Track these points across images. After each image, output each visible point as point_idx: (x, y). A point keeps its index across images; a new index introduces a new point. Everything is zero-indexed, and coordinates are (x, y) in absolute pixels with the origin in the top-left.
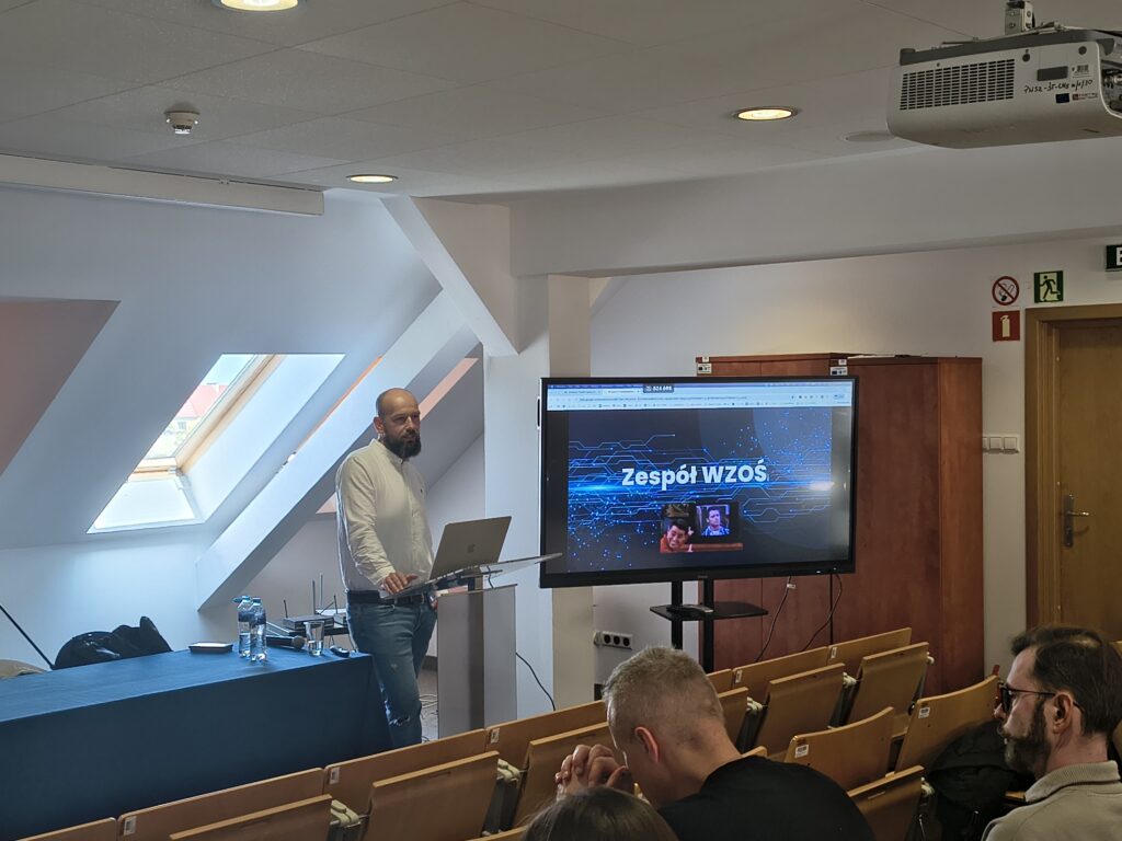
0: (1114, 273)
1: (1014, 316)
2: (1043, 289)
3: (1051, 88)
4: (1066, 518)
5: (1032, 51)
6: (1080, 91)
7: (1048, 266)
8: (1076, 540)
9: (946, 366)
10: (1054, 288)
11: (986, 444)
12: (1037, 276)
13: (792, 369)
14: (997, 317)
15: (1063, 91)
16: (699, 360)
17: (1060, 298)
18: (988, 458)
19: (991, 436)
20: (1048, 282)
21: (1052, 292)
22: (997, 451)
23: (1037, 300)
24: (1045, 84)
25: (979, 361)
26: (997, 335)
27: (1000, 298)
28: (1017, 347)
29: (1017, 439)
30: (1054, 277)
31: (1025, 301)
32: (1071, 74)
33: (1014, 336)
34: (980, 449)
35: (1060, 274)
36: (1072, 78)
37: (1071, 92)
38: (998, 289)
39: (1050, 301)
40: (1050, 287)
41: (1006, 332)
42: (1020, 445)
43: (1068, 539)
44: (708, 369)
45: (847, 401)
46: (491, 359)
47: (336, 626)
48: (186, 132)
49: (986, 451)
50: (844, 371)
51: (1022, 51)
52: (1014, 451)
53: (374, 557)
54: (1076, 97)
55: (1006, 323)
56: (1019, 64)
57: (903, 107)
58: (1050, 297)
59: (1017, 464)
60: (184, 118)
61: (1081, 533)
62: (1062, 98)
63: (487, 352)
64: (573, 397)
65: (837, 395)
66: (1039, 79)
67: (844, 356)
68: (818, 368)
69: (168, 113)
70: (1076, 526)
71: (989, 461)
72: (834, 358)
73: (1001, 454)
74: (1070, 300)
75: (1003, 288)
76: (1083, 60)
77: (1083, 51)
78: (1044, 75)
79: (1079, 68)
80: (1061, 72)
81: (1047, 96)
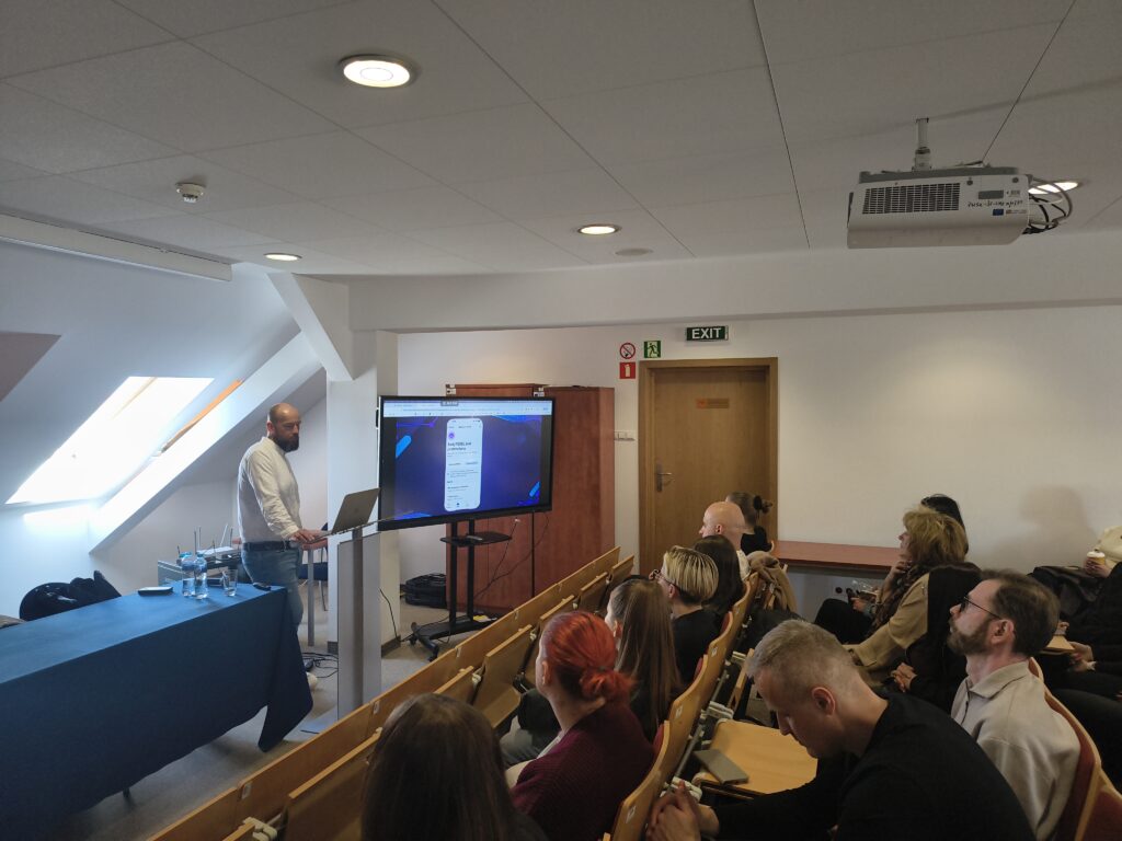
0: (691, 343)
1: (632, 365)
2: (649, 351)
3: (989, 204)
4: (658, 475)
5: (975, 179)
6: (1013, 208)
7: (652, 338)
8: (663, 488)
9: (603, 393)
10: (656, 350)
11: (616, 436)
12: (646, 343)
13: (508, 393)
14: (622, 366)
15: (999, 207)
16: (448, 386)
17: (659, 356)
18: (618, 444)
19: (619, 432)
20: (652, 347)
21: (654, 353)
22: (622, 439)
23: (646, 356)
25: (613, 389)
26: (623, 376)
27: (624, 355)
28: (635, 382)
29: (634, 433)
30: (656, 344)
31: (639, 357)
32: (1006, 196)
33: (632, 376)
34: (613, 439)
35: (659, 343)
36: (1006, 198)
37: (1006, 208)
38: (623, 350)
39: (654, 357)
40: (653, 349)
41: (628, 374)
42: (635, 436)
43: (659, 488)
44: (454, 392)
45: (549, 412)
46: (332, 383)
47: (217, 562)
48: (193, 201)
49: (616, 440)
50: (542, 394)
51: (966, 178)
52: (632, 439)
53: (283, 519)
54: (1009, 212)
55: (628, 369)
56: (964, 189)
57: (865, 211)
58: (653, 355)
59: (634, 447)
60: (193, 189)
61: (666, 485)
62: (998, 212)
63: (330, 377)
64: (400, 408)
65: (543, 409)
66: (980, 198)
67: (541, 386)
68: (527, 393)
69: (180, 184)
70: (664, 480)
72: (535, 387)
73: (624, 441)
74: (664, 357)
75: (626, 349)
76: (1015, 187)
77: (1015, 180)
78: (983, 195)
79: (1012, 192)
80: (999, 194)
81: (986, 210)
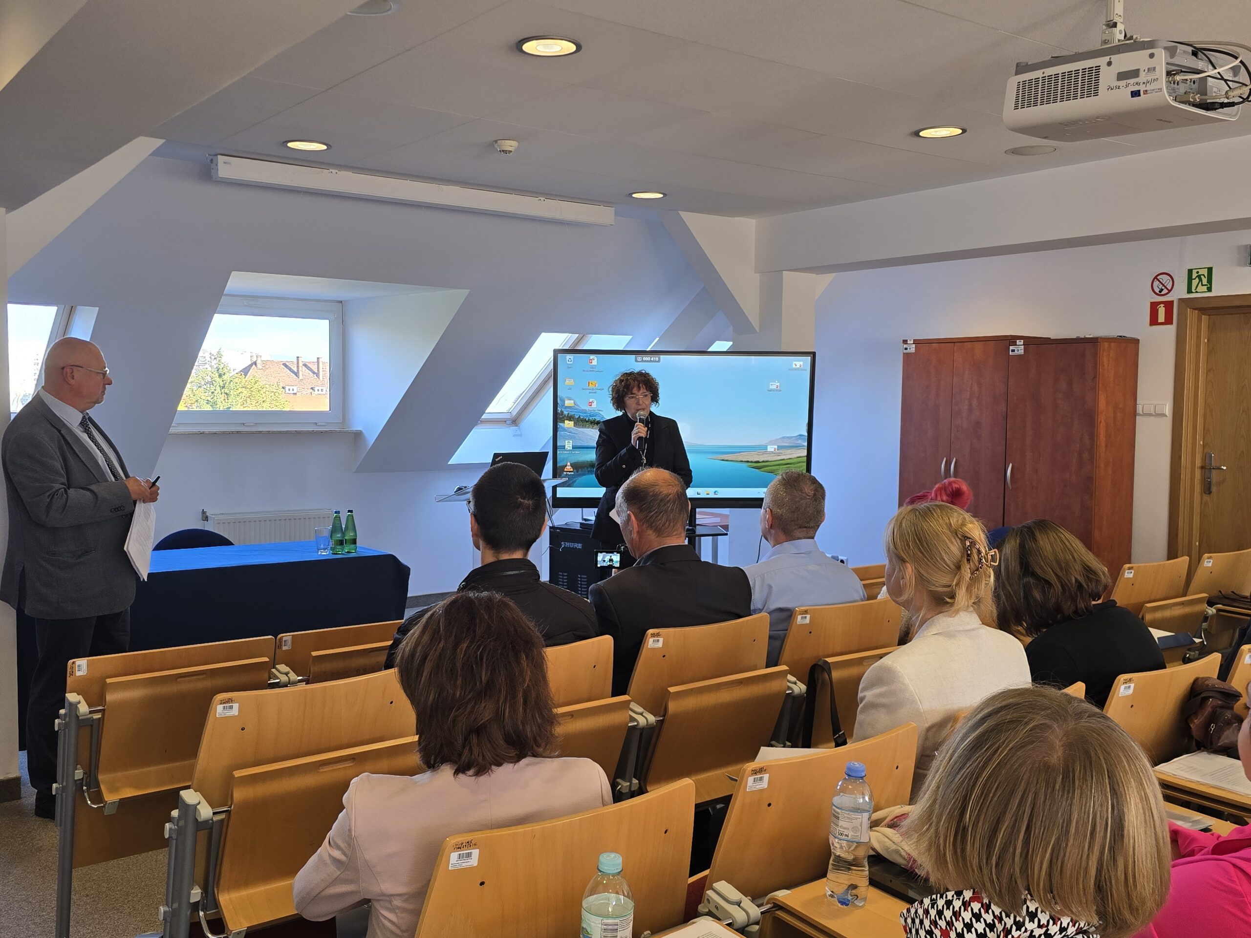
2: (1195, 282)
3: (1127, 86)
4: (1207, 470)
5: (1115, 58)
6: (1149, 87)
7: (1200, 264)
8: (1214, 489)
9: (1106, 345)
10: (1205, 281)
11: (1139, 409)
12: (1190, 272)
13: (979, 349)
14: (1154, 306)
15: (1136, 88)
17: (1210, 289)
18: (1141, 422)
19: (1144, 402)
20: (1199, 277)
21: (1202, 285)
22: (1149, 415)
23: (1189, 291)
24: (1123, 83)
25: (1137, 340)
26: (1154, 321)
27: (1157, 291)
28: (1171, 330)
29: (1166, 406)
30: (1205, 272)
31: (1180, 292)
32: (1142, 74)
33: (1168, 321)
34: (1135, 414)
35: (1210, 270)
36: (1143, 77)
37: (1142, 88)
38: (1156, 283)
39: (1201, 292)
40: (1200, 280)
41: (1161, 318)
42: (1168, 411)
43: (1207, 488)
49: (1140, 415)
50: (1021, 349)
51: (1106, 59)
52: (1163, 415)
54: (1146, 92)
55: (1162, 310)
56: (1104, 69)
57: (1016, 108)
58: (1201, 288)
59: (1165, 427)
61: (1218, 484)
62: (1136, 94)
66: (1118, 80)
67: (1022, 338)
68: (1002, 348)
70: (1215, 476)
71: (1142, 425)
72: (1013, 339)
73: (1152, 418)
74: (1217, 291)
75: (1161, 282)
76: (1151, 63)
77: (1152, 56)
78: (1122, 76)
79: (1149, 69)
80: (1135, 73)
81: (1124, 92)
